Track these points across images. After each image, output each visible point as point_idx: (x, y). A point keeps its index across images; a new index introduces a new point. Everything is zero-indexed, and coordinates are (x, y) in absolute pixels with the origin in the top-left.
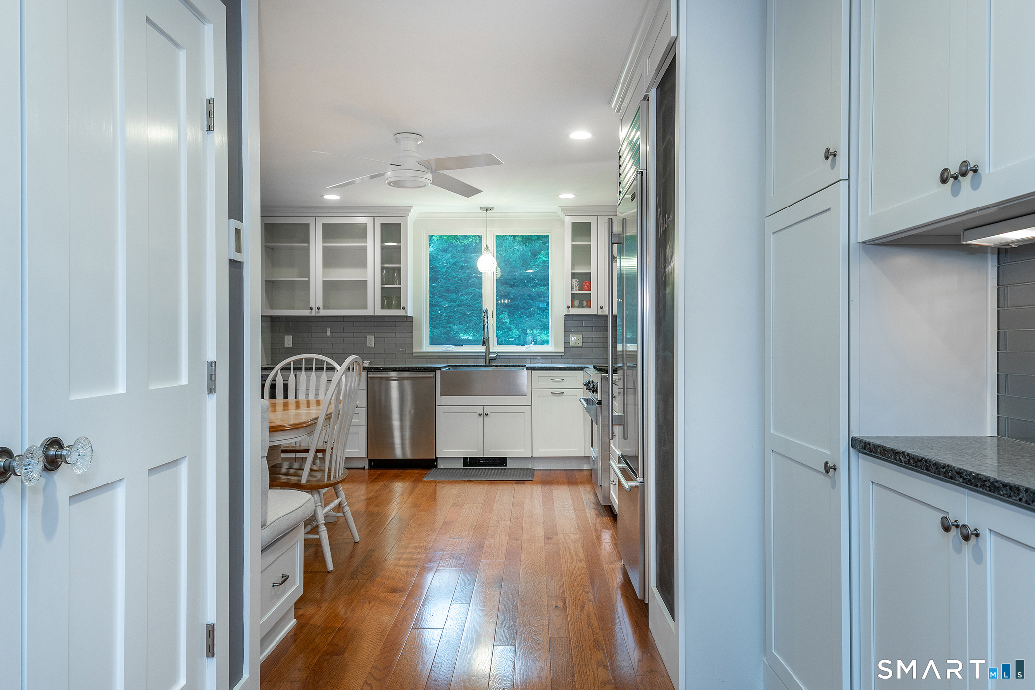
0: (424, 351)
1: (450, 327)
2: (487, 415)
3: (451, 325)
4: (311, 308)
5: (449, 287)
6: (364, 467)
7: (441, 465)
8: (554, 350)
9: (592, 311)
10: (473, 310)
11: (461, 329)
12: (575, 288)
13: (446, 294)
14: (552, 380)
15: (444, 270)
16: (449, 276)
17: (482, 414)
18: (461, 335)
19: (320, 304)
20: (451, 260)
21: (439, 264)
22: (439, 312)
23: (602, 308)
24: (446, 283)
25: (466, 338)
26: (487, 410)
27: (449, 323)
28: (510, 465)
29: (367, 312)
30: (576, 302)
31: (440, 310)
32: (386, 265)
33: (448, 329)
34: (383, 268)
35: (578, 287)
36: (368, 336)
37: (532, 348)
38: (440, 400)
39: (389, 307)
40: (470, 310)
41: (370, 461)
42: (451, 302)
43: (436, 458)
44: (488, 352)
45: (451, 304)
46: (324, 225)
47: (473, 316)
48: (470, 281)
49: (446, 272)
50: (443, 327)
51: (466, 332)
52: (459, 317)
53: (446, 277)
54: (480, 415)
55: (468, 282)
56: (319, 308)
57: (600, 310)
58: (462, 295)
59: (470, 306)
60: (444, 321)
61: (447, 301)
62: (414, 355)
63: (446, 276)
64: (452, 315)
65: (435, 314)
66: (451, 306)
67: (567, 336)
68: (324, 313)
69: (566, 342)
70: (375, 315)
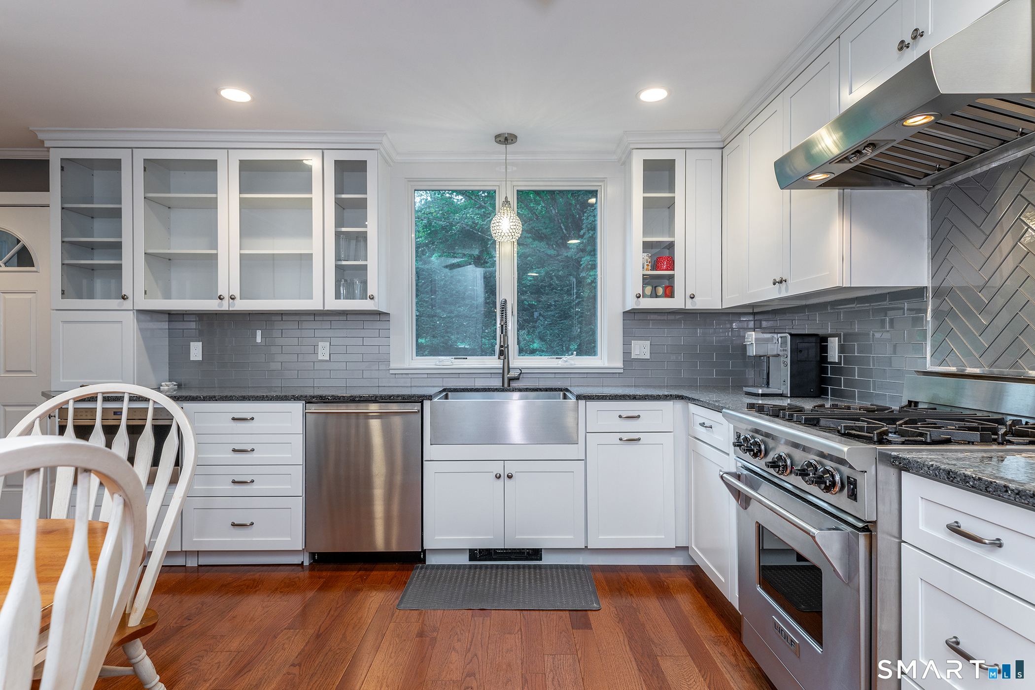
0: (406, 366)
1: (448, 336)
2: (510, 477)
3: (449, 335)
4: (220, 298)
5: (448, 299)
6: (303, 562)
7: (431, 560)
8: (606, 365)
9: (676, 303)
10: (469, 320)
11: (458, 338)
12: (646, 267)
13: (444, 306)
14: (620, 417)
15: (442, 283)
16: (447, 289)
17: (502, 475)
18: (459, 344)
19: (236, 292)
20: (449, 274)
21: (437, 277)
22: (438, 322)
23: (692, 298)
24: (444, 295)
25: (463, 346)
26: (511, 468)
27: (447, 332)
28: (547, 560)
29: (314, 304)
30: (648, 290)
31: (438, 321)
32: (344, 229)
33: (447, 338)
34: (338, 234)
35: (650, 264)
36: (321, 344)
37: (573, 362)
38: (430, 451)
39: (350, 296)
40: (467, 321)
41: (312, 555)
42: (448, 313)
43: (424, 551)
44: (506, 368)
45: (449, 315)
46: (242, 162)
47: (470, 326)
48: (467, 294)
49: (445, 284)
50: (442, 337)
51: (463, 342)
52: (457, 327)
53: (445, 290)
54: (498, 477)
55: (465, 294)
56: (232, 298)
57: (689, 301)
58: (459, 307)
59: (467, 317)
60: (443, 331)
61: (445, 312)
62: (391, 372)
63: (444, 288)
64: (450, 325)
65: (434, 324)
66: (449, 317)
67: (627, 344)
68: (242, 305)
69: (627, 353)
70: (326, 309)
